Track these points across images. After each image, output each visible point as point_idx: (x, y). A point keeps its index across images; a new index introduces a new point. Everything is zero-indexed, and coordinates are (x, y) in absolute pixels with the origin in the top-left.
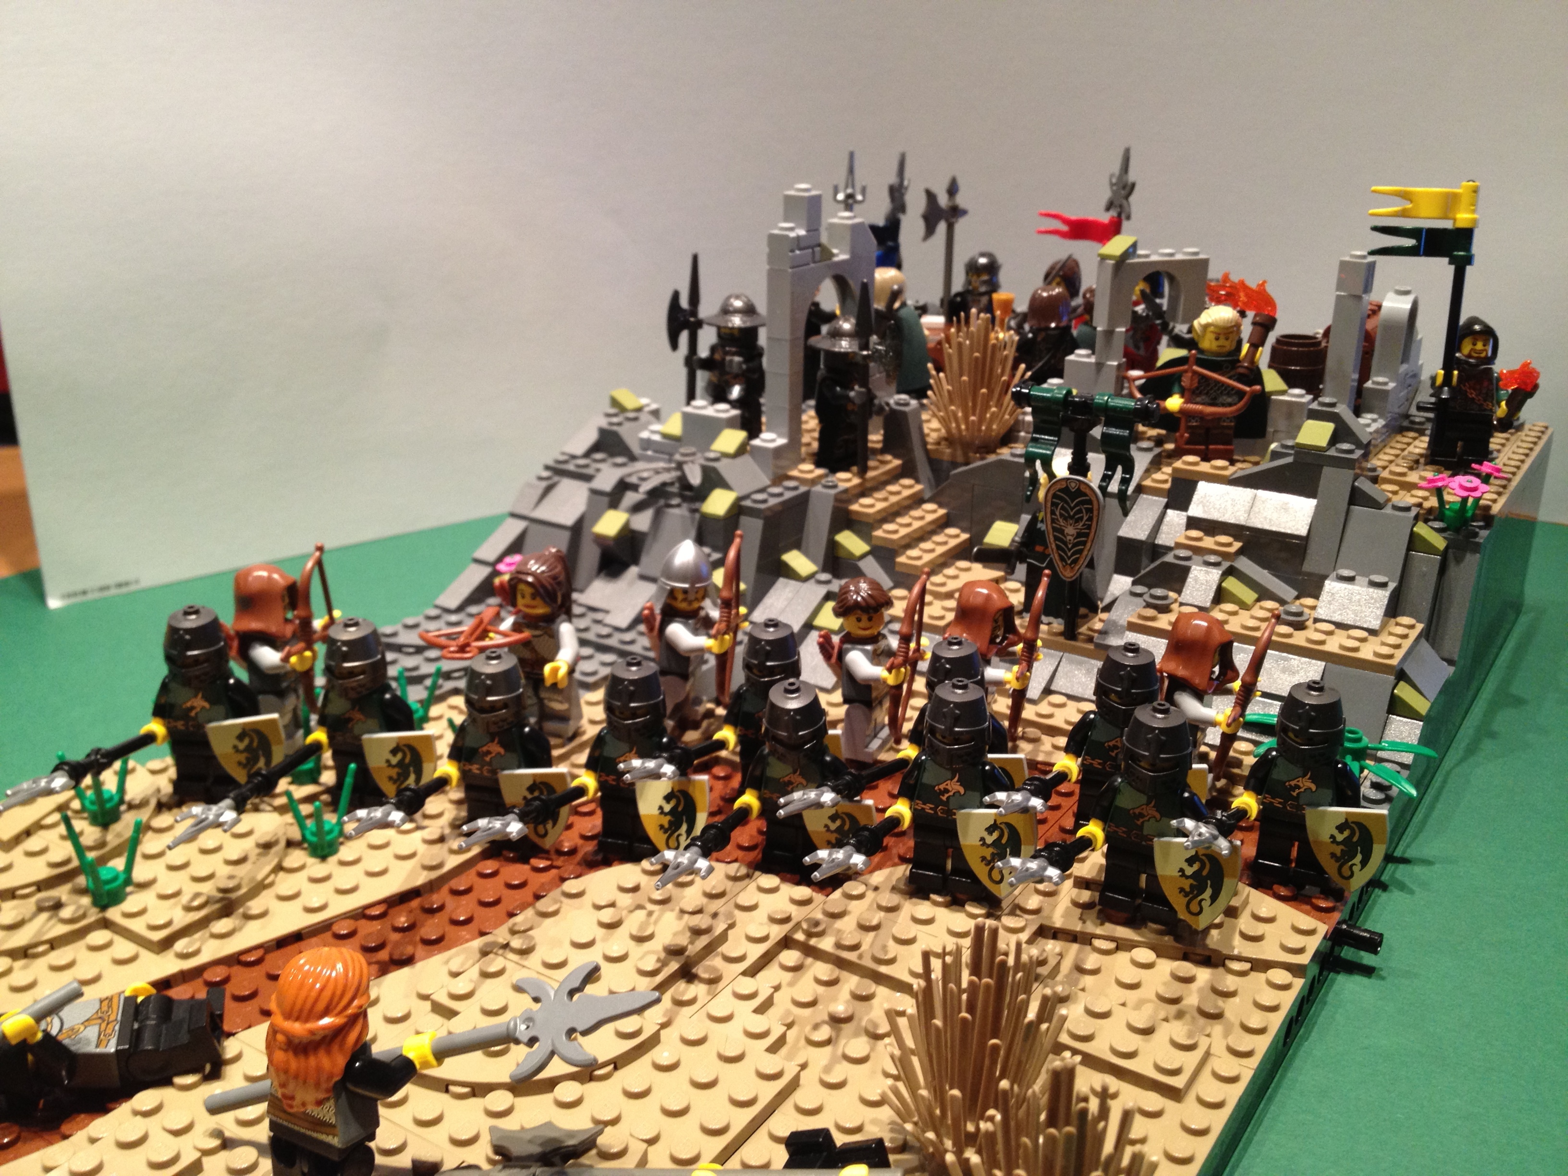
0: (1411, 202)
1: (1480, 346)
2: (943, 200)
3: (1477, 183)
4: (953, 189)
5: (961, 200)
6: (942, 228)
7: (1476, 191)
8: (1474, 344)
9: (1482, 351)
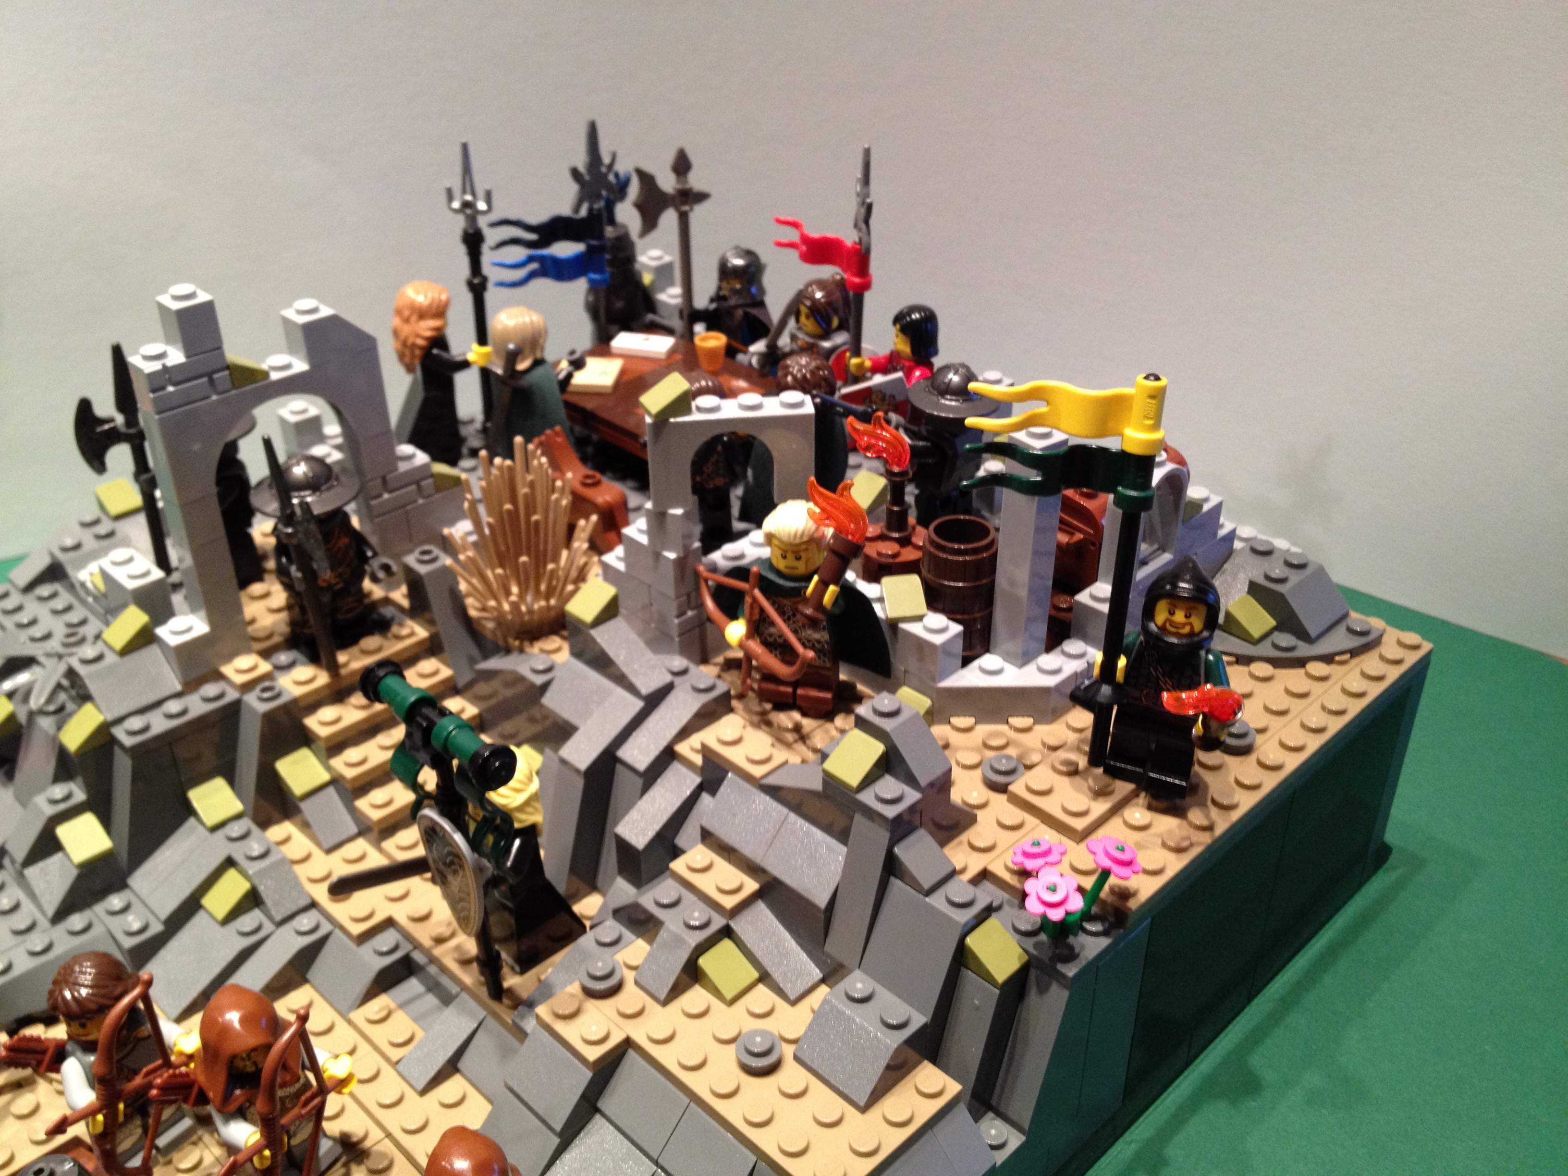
0: (1048, 403)
1: (1179, 617)
2: (667, 182)
3: (1164, 382)
4: (682, 165)
5: (696, 181)
6: (669, 219)
7: (1158, 396)
8: (1172, 613)
9: (1184, 625)
